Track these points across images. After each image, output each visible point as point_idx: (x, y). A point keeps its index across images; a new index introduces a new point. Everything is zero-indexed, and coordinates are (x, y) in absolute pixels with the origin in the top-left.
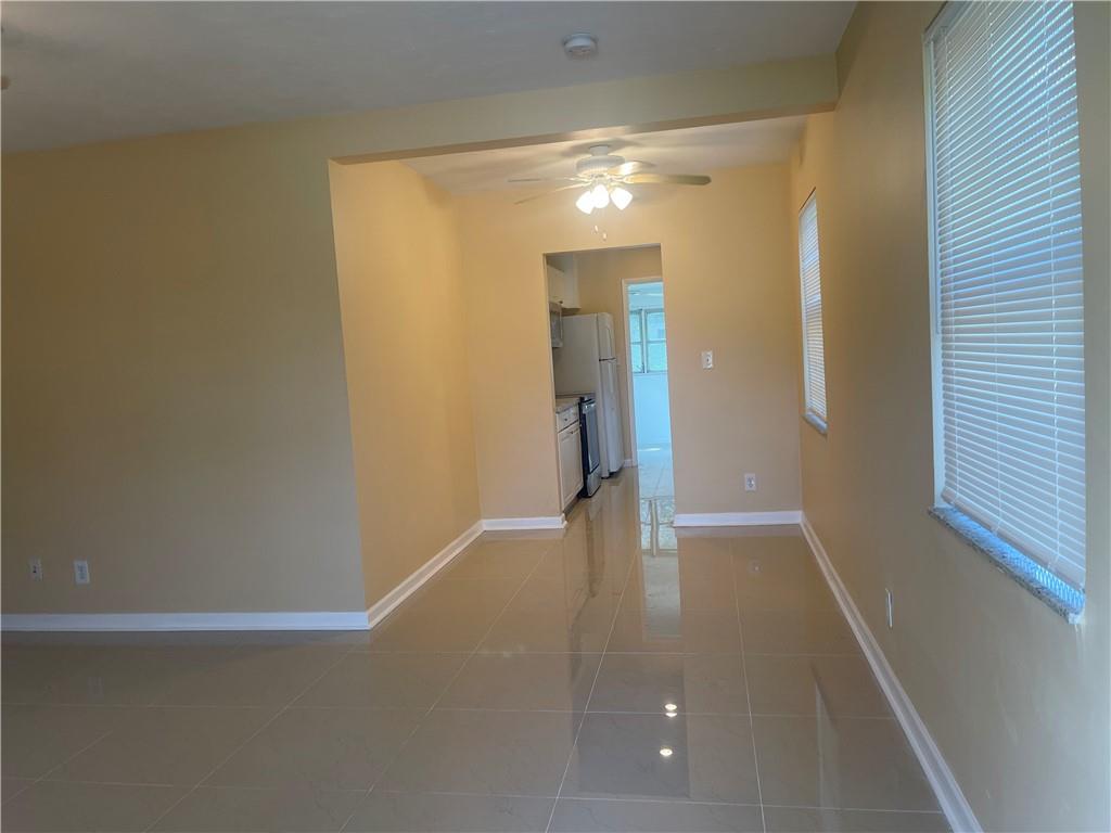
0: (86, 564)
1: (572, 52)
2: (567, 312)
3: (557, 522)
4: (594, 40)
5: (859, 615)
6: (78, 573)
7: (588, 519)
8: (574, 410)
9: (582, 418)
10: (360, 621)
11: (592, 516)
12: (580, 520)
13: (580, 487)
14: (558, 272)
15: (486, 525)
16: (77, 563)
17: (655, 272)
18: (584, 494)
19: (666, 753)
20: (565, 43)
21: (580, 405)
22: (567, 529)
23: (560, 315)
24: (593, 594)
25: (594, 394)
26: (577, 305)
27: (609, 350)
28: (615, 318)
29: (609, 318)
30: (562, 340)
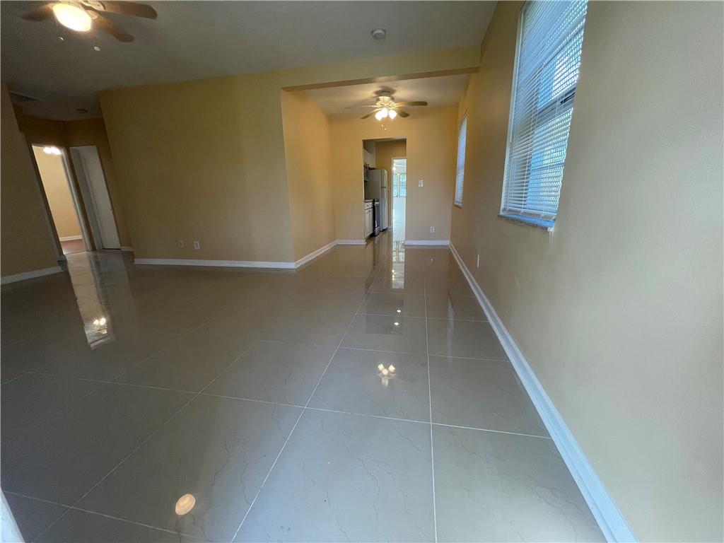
0: (198, 242)
1: (375, 37)
2: (370, 169)
3: (363, 242)
4: (385, 31)
5: (467, 269)
6: (195, 245)
7: (374, 243)
8: (371, 203)
9: (374, 207)
10: (292, 265)
11: (376, 243)
12: (371, 244)
13: (372, 232)
14: (368, 153)
15: (338, 242)
16: (195, 242)
17: (403, 156)
18: (373, 235)
19: (397, 324)
20: (373, 32)
21: (374, 202)
22: (367, 245)
23: (368, 170)
24: (374, 268)
25: (379, 199)
26: (375, 167)
27: (386, 184)
28: (388, 172)
29: (386, 172)
30: (368, 178)
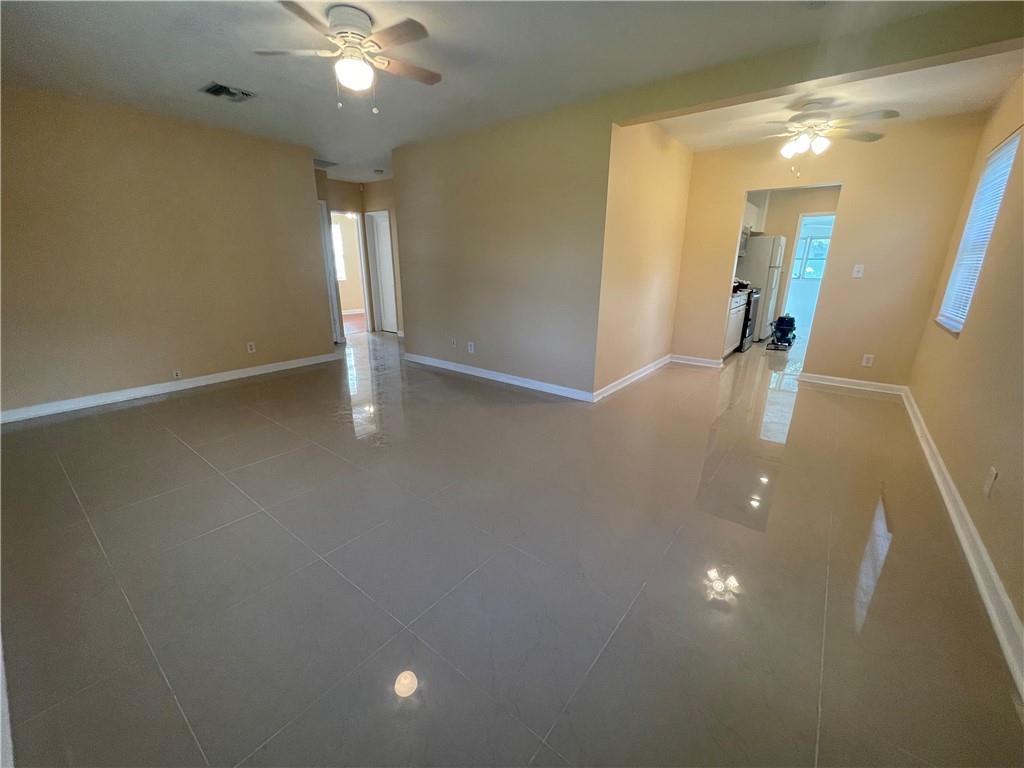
0: (473, 344)
2: (753, 234)
3: (719, 363)
6: (469, 347)
8: (744, 298)
9: (749, 303)
13: (737, 345)
14: (754, 206)
15: (672, 358)
16: (469, 344)
17: (832, 209)
18: (739, 349)
21: (750, 295)
22: (723, 368)
23: (750, 237)
25: (760, 289)
26: (762, 231)
27: (779, 261)
28: (787, 241)
29: (783, 240)
30: (746, 252)
